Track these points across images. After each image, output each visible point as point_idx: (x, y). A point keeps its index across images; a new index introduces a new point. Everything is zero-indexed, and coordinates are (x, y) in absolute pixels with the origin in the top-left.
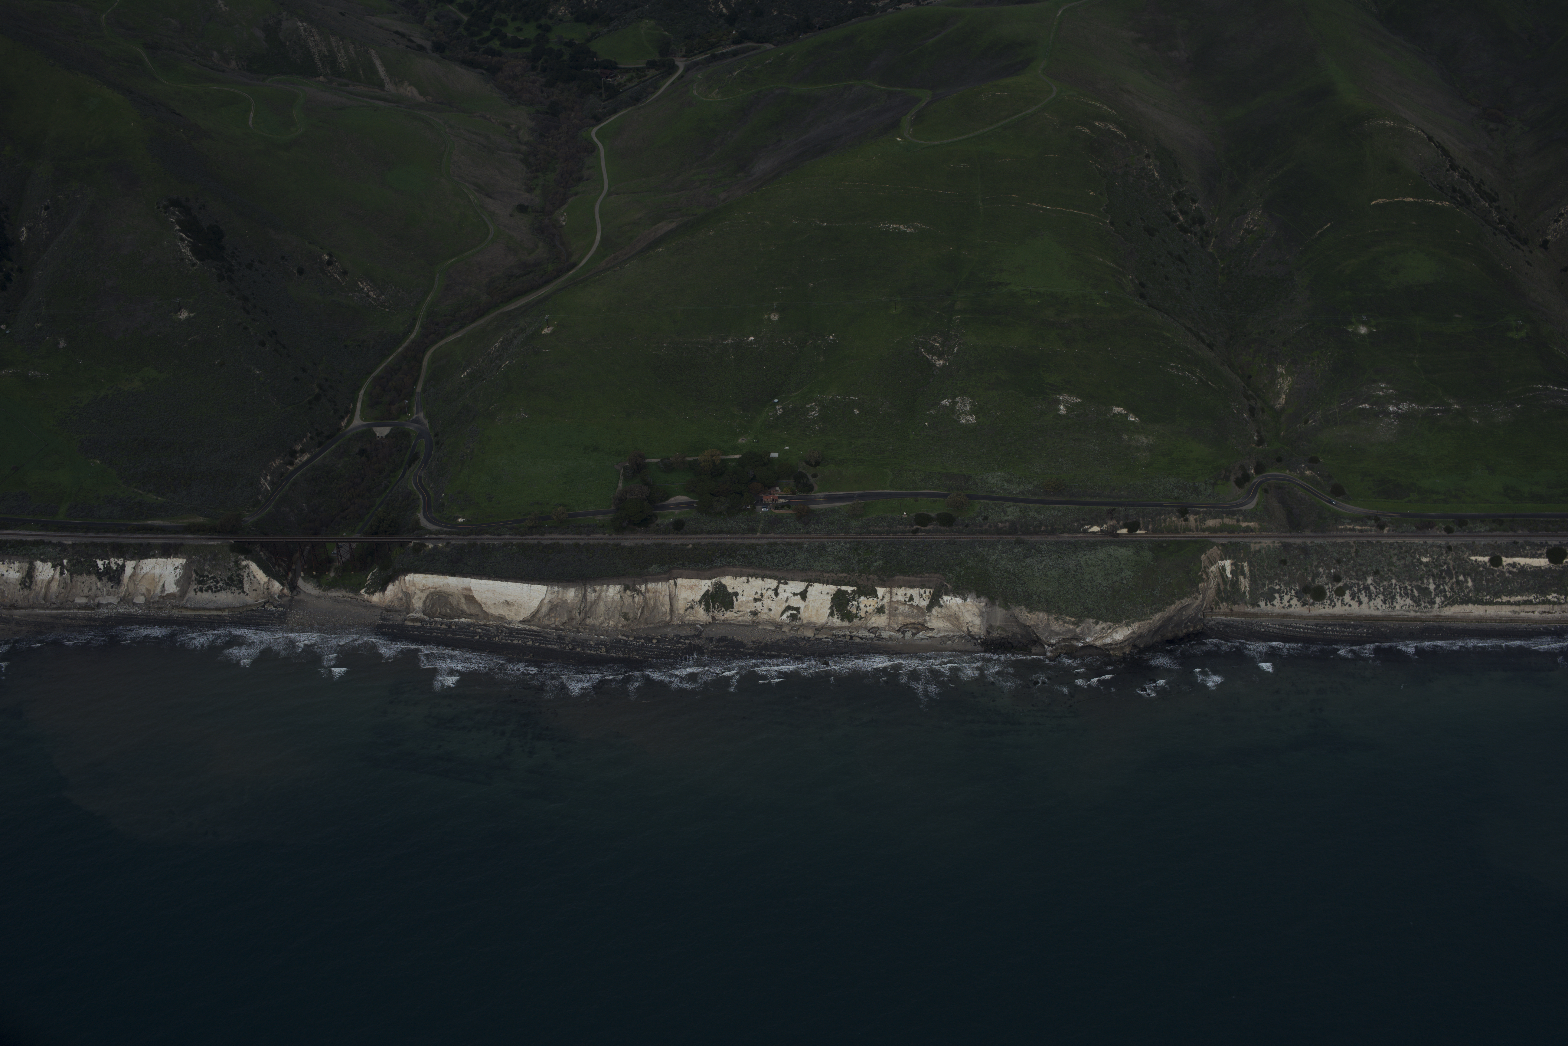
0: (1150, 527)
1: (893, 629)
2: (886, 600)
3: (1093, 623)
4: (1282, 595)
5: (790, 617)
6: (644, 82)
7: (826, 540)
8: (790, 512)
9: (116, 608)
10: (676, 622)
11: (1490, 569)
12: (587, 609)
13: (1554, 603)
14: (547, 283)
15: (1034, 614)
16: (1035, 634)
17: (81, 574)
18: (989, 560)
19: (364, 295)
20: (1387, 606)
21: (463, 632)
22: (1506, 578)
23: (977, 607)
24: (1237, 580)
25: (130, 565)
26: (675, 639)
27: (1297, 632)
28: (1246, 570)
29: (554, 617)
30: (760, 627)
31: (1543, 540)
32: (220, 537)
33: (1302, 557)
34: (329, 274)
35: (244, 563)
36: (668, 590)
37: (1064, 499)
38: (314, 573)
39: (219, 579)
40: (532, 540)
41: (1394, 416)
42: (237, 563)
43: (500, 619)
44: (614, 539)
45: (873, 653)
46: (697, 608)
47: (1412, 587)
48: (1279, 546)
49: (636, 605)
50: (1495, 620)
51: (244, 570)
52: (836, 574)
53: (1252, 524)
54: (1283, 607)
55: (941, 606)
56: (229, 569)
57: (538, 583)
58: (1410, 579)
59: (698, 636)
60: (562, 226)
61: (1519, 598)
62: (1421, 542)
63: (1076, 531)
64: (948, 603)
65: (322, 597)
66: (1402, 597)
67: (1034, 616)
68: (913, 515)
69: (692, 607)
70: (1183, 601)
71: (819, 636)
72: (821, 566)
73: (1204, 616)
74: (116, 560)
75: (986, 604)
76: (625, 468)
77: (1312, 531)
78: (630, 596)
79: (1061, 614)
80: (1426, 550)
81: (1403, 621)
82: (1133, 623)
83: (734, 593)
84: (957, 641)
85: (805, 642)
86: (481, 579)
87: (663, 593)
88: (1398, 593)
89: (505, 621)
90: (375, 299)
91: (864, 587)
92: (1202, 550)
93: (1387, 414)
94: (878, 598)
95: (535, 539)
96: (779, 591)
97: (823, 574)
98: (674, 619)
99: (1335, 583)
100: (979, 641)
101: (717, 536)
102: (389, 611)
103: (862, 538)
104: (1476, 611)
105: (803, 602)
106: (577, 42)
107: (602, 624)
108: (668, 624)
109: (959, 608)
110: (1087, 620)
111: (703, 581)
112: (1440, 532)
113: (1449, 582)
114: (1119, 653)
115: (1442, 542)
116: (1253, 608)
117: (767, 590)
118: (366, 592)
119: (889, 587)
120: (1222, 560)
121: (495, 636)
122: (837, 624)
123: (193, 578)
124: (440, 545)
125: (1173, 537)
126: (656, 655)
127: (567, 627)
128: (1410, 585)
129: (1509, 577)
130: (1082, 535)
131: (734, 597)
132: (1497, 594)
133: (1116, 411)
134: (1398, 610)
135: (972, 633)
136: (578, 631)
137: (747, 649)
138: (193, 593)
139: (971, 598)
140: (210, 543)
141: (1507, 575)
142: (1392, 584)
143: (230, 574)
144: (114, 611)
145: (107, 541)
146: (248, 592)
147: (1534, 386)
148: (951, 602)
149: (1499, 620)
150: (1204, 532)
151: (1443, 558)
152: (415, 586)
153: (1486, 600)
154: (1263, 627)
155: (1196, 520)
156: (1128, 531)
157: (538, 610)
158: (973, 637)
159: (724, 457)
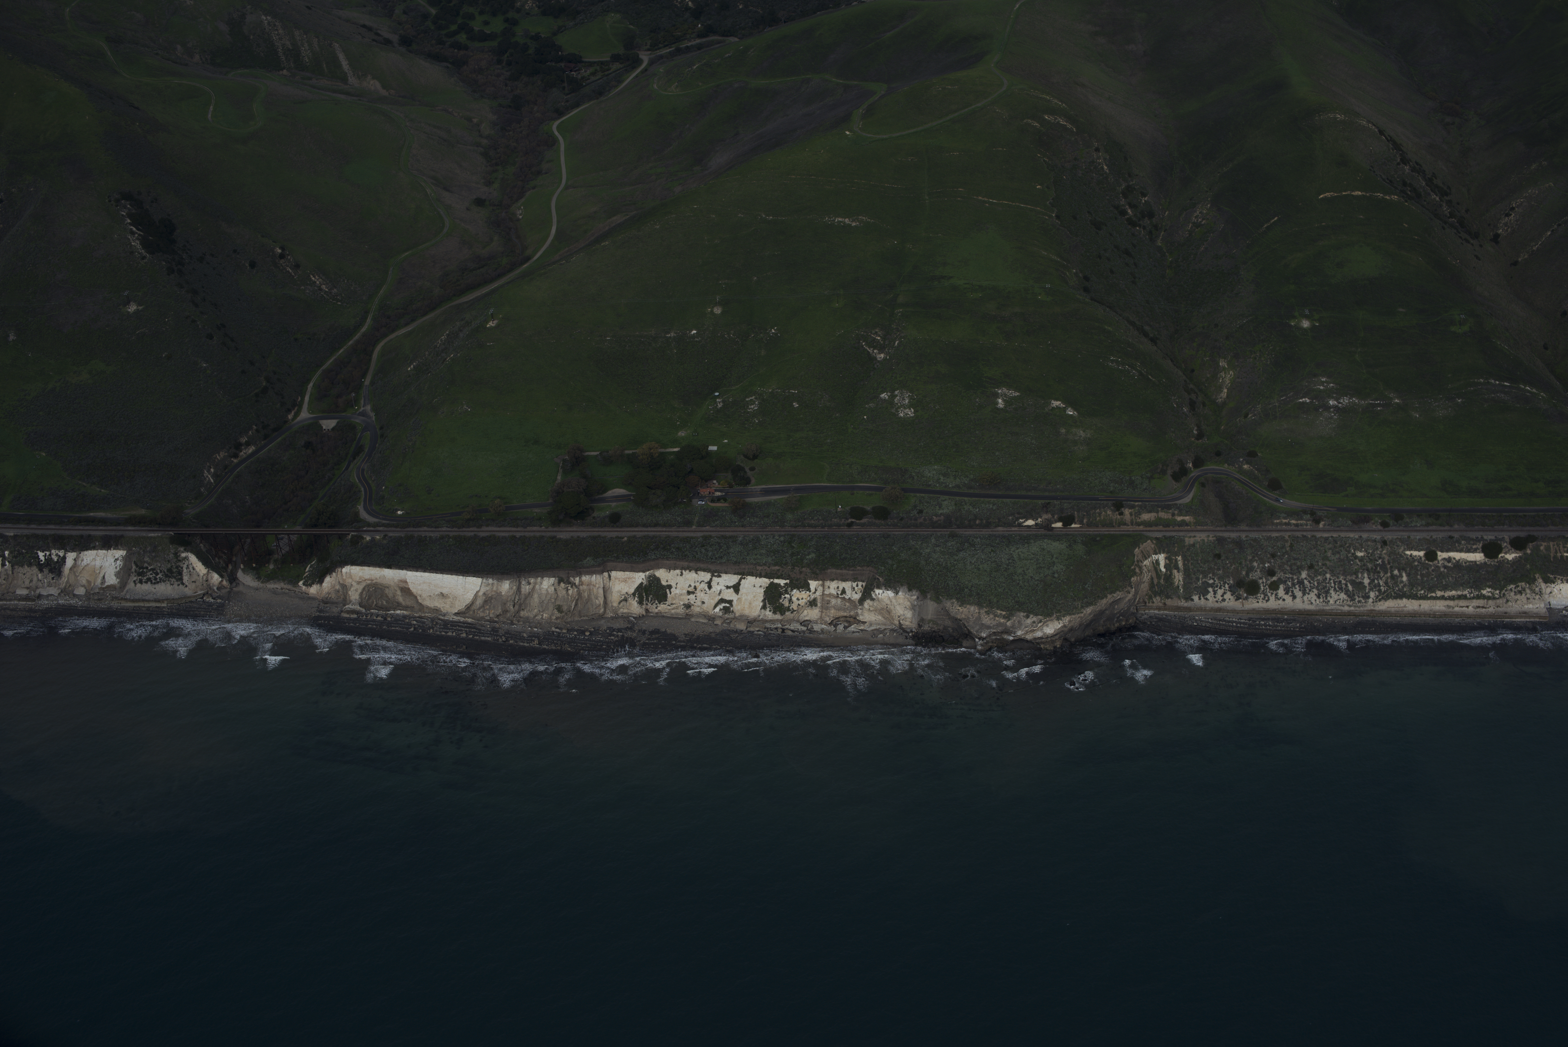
0: (1085, 521)
1: (825, 622)
2: (818, 593)
3: (1023, 616)
4: (1216, 589)
5: (723, 609)
6: (607, 75)
7: (761, 533)
8: (726, 505)
9: (56, 600)
10: (610, 614)
11: (1425, 563)
12: (521, 602)
13: (1489, 598)
14: (500, 276)
15: (965, 607)
16: (966, 627)
17: (22, 566)
18: (921, 554)
19: (316, 288)
20: (1321, 600)
21: (398, 624)
22: (1441, 573)
23: (909, 601)
24: (1171, 574)
25: (71, 557)
26: (608, 631)
27: (1230, 626)
28: (1180, 564)
29: (489, 609)
30: (693, 620)
31: (1479, 535)
32: (161, 529)
33: (1236, 551)
34: (281, 268)
35: (183, 555)
36: (602, 582)
37: (1000, 493)
38: (254, 565)
39: (159, 571)
40: (469, 532)
41: (1334, 410)
42: (176, 555)
43: (435, 611)
44: (550, 531)
45: (804, 646)
46: (630, 600)
47: (1347, 581)
48: (1214, 540)
49: (570, 597)
50: (1429, 615)
51: (184, 562)
52: (769, 567)
53: (1187, 518)
54: (1217, 602)
55: (873, 599)
56: (169, 561)
57: (473, 575)
58: (1345, 573)
59: (631, 629)
60: (518, 220)
61: (1454, 593)
62: (1357, 537)
63: (1011, 525)
64: (880, 596)
65: (261, 588)
66: (1337, 591)
67: (965, 610)
68: (848, 508)
69: (626, 600)
70: (1115, 595)
71: (752, 629)
72: (755, 559)
73: (1137, 610)
74: (57, 552)
75: (918, 598)
76: (564, 461)
77: (1247, 526)
78: (564, 589)
79: (992, 608)
80: (1361, 545)
81: (1336, 615)
82: (1064, 617)
83: (668, 585)
84: (888, 634)
85: (737, 635)
86: (417, 571)
87: (597, 586)
88: (1332, 587)
89: (440, 613)
90: (327, 292)
91: (797, 580)
92: (1136, 544)
93: (1327, 408)
94: (810, 591)
95: (472, 531)
96: (712, 584)
97: (756, 567)
98: (608, 611)
99: (1269, 578)
100: (910, 634)
101: (653, 529)
102: (326, 603)
103: (796, 531)
104: (1410, 605)
105: (736, 595)
106: (543, 36)
107: (536, 616)
108: (601, 617)
109: (891, 601)
110: (1018, 613)
111: (636, 573)
112: (1376, 526)
113: (1384, 576)
114: (1050, 647)
115: (1377, 536)
116: (1186, 602)
117: (700, 583)
118: (304, 584)
119: (821, 580)
120: (1156, 554)
121: (429, 628)
122: (770, 617)
123: (133, 570)
124: (378, 537)
125: (1107, 531)
126: (588, 647)
127: (501, 619)
128: (1345, 579)
129: (1444, 571)
130: (1016, 529)
131: (668, 590)
132: (1432, 589)
133: (1054, 405)
134: (1332, 605)
135: (903, 626)
136: (512, 623)
137: (679, 641)
138: (133, 584)
139: (903, 592)
140: (150, 535)
141: (1442, 569)
142: (1326, 578)
143: (169, 566)
144: (55, 602)
145: (48, 532)
146: (187, 584)
147: (1476, 380)
148: (883, 595)
149: (1434, 615)
150: (1139, 525)
151: (1378, 552)
152: (352, 578)
153: (1420, 594)
154: (1196, 621)
155: (1131, 514)
156: (1063, 525)
157: (473, 603)
158: (904, 631)
159: (663, 450)
